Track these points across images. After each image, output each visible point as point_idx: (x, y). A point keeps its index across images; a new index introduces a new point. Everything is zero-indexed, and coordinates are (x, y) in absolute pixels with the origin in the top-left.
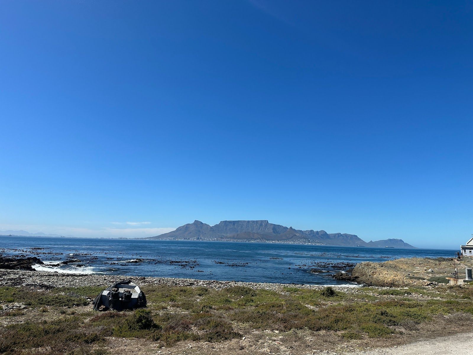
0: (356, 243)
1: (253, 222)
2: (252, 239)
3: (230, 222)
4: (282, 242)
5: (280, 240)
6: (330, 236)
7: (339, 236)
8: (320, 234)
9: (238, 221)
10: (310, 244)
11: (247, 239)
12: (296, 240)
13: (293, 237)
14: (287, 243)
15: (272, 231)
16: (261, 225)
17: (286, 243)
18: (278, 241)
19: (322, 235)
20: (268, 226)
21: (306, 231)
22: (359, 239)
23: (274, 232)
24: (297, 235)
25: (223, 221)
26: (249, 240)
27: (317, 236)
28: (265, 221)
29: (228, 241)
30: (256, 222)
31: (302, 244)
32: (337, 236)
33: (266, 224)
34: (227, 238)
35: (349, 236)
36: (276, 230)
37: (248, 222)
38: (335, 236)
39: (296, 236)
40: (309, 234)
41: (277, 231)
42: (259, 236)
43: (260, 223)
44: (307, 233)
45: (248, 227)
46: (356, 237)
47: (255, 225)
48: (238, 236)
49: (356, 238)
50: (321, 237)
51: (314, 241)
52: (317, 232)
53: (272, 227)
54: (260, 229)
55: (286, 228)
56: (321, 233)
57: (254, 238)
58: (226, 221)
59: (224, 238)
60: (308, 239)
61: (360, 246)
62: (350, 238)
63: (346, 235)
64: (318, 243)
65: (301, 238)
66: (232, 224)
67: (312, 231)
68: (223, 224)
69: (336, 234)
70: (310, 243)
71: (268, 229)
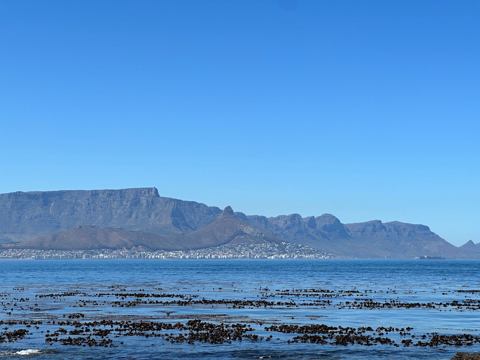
0: (426, 248)
1: (111, 193)
2: (101, 248)
3: (33, 196)
4: (197, 256)
5: (193, 249)
6: (349, 231)
7: (374, 231)
8: (320, 225)
9: (61, 194)
10: (283, 256)
11: (86, 249)
12: (244, 245)
13: (233, 237)
14: (213, 257)
15: (170, 221)
16: (136, 202)
17: (210, 256)
18: (187, 251)
19: (325, 228)
20: (158, 205)
21: (279, 218)
22: (435, 238)
23: (176, 224)
24: (248, 230)
25: (10, 195)
26: (92, 253)
27: (311, 231)
28: (150, 190)
29: (19, 257)
30: (118, 195)
31: (261, 257)
32: (370, 229)
33: (150, 199)
34: (18, 248)
35: (404, 230)
36: (183, 219)
37: (95, 194)
38: (363, 231)
39: (242, 233)
40: (288, 228)
41: (187, 220)
42: (125, 240)
43: (132, 197)
44: (281, 224)
45: (94, 210)
46: (426, 231)
47: (115, 205)
48: (54, 239)
49: (426, 234)
50: (324, 236)
51: (298, 247)
52: (312, 219)
53: (170, 207)
54: (134, 216)
55: (216, 210)
56: (324, 224)
57: (109, 246)
58: (18, 195)
59: (6, 249)
60: (279, 243)
61: (429, 258)
62: (406, 234)
63: (396, 227)
64: (310, 253)
65: (258, 240)
66: (41, 200)
67: (295, 217)
68: (9, 204)
69: (367, 224)
70: (285, 252)
71: (156, 215)
